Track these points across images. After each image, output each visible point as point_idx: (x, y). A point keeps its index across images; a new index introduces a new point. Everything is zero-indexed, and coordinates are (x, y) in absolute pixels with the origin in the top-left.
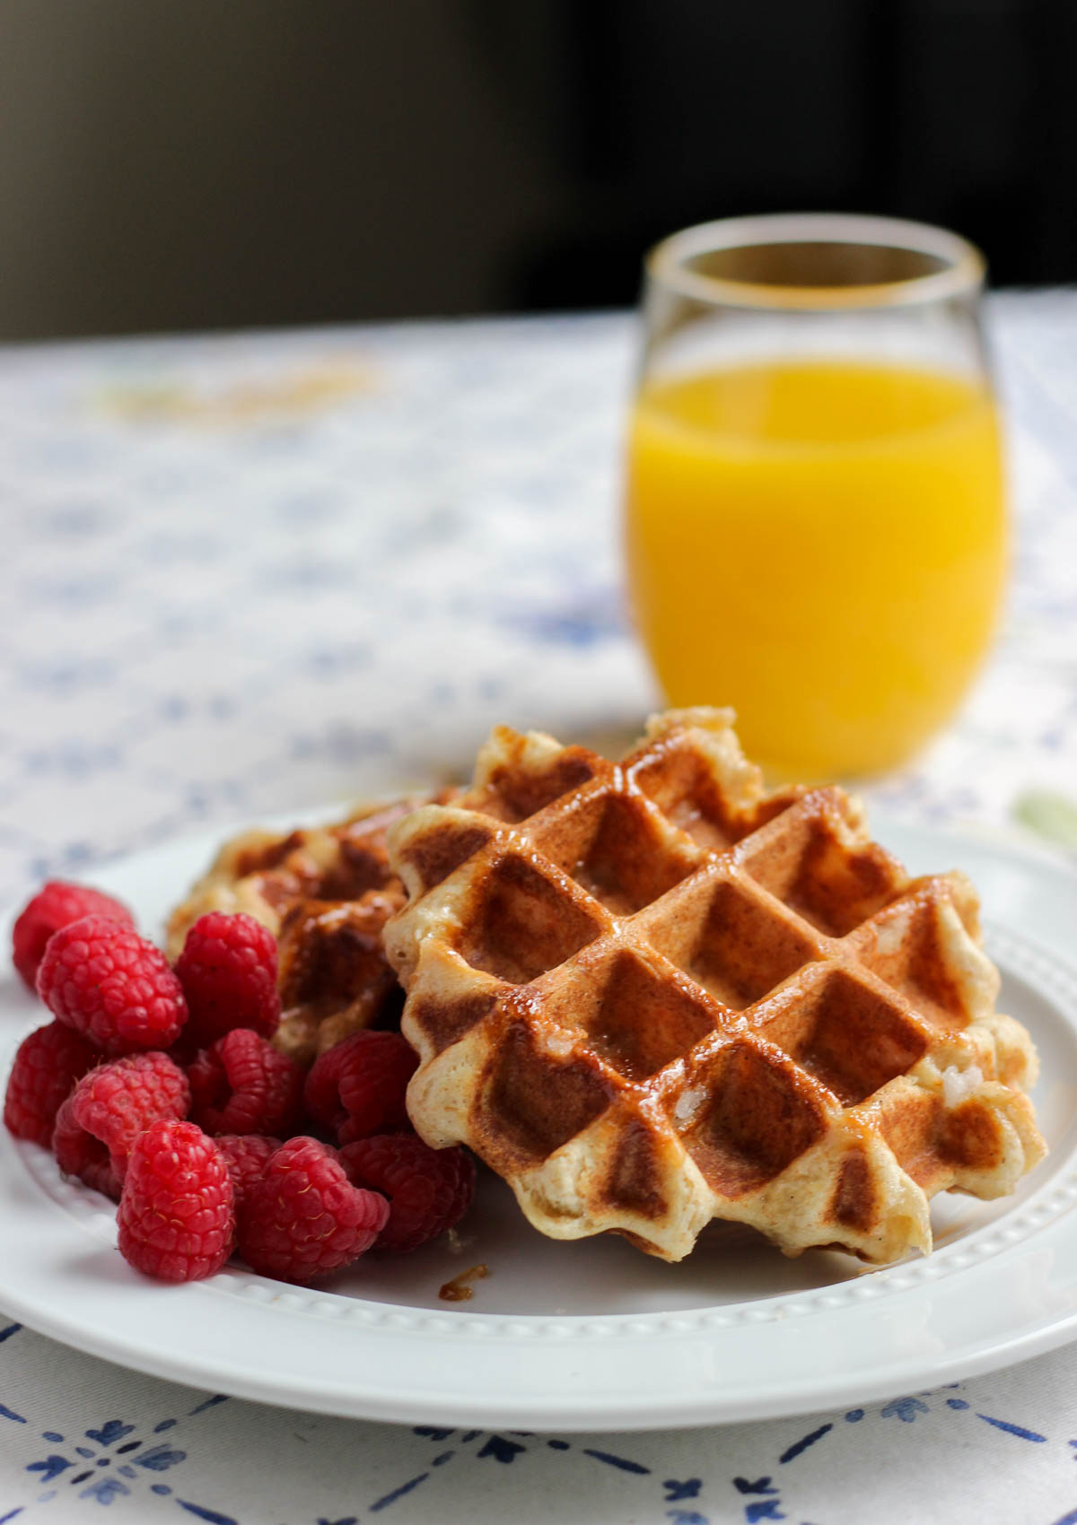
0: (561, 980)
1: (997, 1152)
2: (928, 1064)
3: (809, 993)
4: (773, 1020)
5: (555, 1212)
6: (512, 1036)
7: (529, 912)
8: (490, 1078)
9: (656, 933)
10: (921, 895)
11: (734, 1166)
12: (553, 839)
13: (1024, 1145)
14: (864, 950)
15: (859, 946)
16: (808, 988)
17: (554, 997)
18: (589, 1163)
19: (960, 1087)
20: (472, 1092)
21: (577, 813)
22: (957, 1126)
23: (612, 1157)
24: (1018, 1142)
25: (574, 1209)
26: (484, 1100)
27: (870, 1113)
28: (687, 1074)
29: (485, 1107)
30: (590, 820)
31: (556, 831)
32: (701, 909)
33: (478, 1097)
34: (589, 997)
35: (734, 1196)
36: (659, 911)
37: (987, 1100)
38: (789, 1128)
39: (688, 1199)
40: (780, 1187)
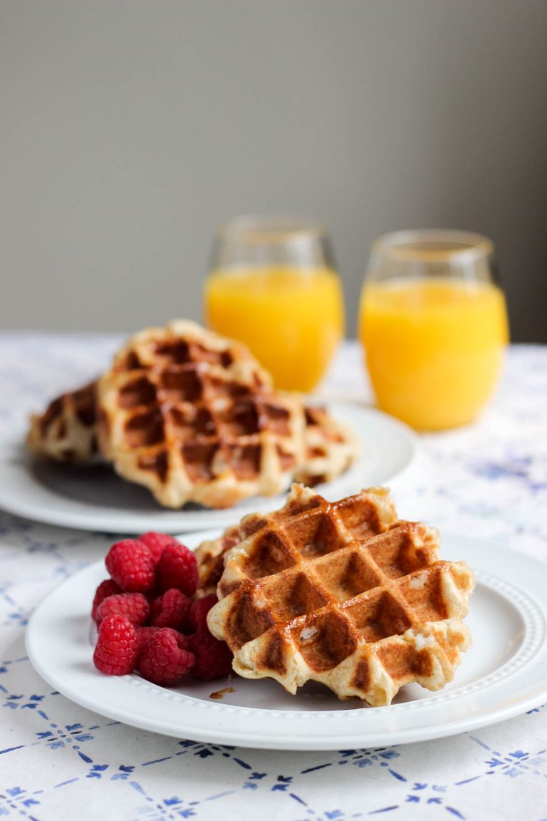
0: (272, 580)
1: (431, 670)
2: (410, 633)
3: (373, 599)
4: (352, 607)
5: (244, 667)
6: (244, 599)
7: (277, 555)
8: (235, 614)
9: (319, 568)
10: (435, 568)
11: (324, 661)
12: (294, 528)
13: (443, 669)
14: (402, 585)
15: (399, 583)
16: (371, 596)
17: (267, 586)
18: (257, 649)
19: (421, 643)
20: (226, 617)
21: (306, 519)
22: (420, 658)
23: (267, 648)
24: (440, 667)
25: (251, 666)
26: (232, 622)
27: (376, 646)
28: (306, 621)
29: (233, 625)
30: (314, 523)
31: (296, 525)
32: (345, 562)
33: (229, 620)
34: (286, 589)
35: (318, 671)
36: (325, 559)
37: (430, 649)
38: (346, 648)
39: (294, 669)
40: (335, 671)
